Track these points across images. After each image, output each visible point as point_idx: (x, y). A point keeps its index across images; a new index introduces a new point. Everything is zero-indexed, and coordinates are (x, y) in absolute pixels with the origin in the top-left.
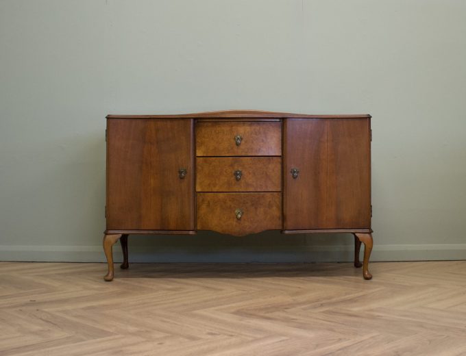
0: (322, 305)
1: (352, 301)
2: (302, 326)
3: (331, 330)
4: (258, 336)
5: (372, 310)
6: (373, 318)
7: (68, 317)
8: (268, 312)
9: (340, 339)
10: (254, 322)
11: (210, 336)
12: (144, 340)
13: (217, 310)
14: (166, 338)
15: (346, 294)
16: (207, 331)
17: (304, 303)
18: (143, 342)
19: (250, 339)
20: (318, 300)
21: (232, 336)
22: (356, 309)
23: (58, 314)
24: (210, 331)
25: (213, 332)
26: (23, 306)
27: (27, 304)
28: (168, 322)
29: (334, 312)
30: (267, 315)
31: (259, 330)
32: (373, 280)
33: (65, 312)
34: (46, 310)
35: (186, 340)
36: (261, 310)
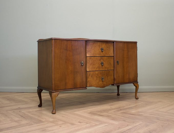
0: (121, 110)
1: (131, 108)
2: (114, 119)
3: (124, 121)
4: (97, 123)
5: (139, 112)
6: (140, 115)
7: (29, 114)
8: (101, 113)
9: (128, 125)
10: (96, 117)
11: (79, 123)
12: (54, 125)
13: (83, 112)
14: (63, 124)
15: (129, 105)
16: (79, 121)
17: (114, 109)
18: (54, 126)
19: (94, 125)
20: (119, 108)
21: (87, 123)
22: (133, 111)
23: (26, 113)
24: (80, 121)
25: (81, 121)
26: (15, 109)
27: (17, 109)
28: (64, 117)
29: (125, 113)
30: (101, 114)
31: (98, 121)
32: (139, 99)
33: (29, 112)
34: (23, 111)
35: (70, 125)
36: (99, 112)
